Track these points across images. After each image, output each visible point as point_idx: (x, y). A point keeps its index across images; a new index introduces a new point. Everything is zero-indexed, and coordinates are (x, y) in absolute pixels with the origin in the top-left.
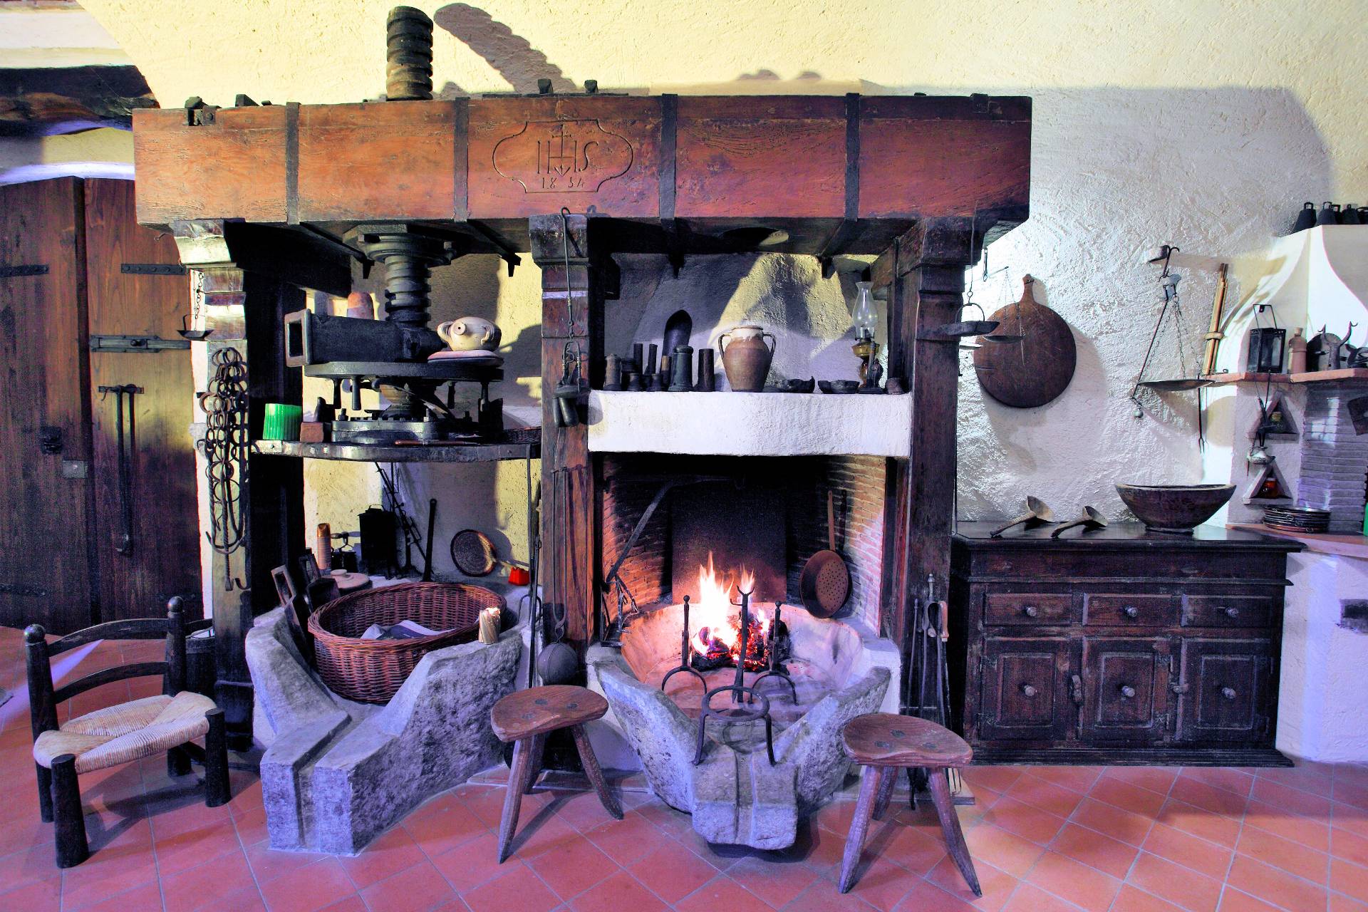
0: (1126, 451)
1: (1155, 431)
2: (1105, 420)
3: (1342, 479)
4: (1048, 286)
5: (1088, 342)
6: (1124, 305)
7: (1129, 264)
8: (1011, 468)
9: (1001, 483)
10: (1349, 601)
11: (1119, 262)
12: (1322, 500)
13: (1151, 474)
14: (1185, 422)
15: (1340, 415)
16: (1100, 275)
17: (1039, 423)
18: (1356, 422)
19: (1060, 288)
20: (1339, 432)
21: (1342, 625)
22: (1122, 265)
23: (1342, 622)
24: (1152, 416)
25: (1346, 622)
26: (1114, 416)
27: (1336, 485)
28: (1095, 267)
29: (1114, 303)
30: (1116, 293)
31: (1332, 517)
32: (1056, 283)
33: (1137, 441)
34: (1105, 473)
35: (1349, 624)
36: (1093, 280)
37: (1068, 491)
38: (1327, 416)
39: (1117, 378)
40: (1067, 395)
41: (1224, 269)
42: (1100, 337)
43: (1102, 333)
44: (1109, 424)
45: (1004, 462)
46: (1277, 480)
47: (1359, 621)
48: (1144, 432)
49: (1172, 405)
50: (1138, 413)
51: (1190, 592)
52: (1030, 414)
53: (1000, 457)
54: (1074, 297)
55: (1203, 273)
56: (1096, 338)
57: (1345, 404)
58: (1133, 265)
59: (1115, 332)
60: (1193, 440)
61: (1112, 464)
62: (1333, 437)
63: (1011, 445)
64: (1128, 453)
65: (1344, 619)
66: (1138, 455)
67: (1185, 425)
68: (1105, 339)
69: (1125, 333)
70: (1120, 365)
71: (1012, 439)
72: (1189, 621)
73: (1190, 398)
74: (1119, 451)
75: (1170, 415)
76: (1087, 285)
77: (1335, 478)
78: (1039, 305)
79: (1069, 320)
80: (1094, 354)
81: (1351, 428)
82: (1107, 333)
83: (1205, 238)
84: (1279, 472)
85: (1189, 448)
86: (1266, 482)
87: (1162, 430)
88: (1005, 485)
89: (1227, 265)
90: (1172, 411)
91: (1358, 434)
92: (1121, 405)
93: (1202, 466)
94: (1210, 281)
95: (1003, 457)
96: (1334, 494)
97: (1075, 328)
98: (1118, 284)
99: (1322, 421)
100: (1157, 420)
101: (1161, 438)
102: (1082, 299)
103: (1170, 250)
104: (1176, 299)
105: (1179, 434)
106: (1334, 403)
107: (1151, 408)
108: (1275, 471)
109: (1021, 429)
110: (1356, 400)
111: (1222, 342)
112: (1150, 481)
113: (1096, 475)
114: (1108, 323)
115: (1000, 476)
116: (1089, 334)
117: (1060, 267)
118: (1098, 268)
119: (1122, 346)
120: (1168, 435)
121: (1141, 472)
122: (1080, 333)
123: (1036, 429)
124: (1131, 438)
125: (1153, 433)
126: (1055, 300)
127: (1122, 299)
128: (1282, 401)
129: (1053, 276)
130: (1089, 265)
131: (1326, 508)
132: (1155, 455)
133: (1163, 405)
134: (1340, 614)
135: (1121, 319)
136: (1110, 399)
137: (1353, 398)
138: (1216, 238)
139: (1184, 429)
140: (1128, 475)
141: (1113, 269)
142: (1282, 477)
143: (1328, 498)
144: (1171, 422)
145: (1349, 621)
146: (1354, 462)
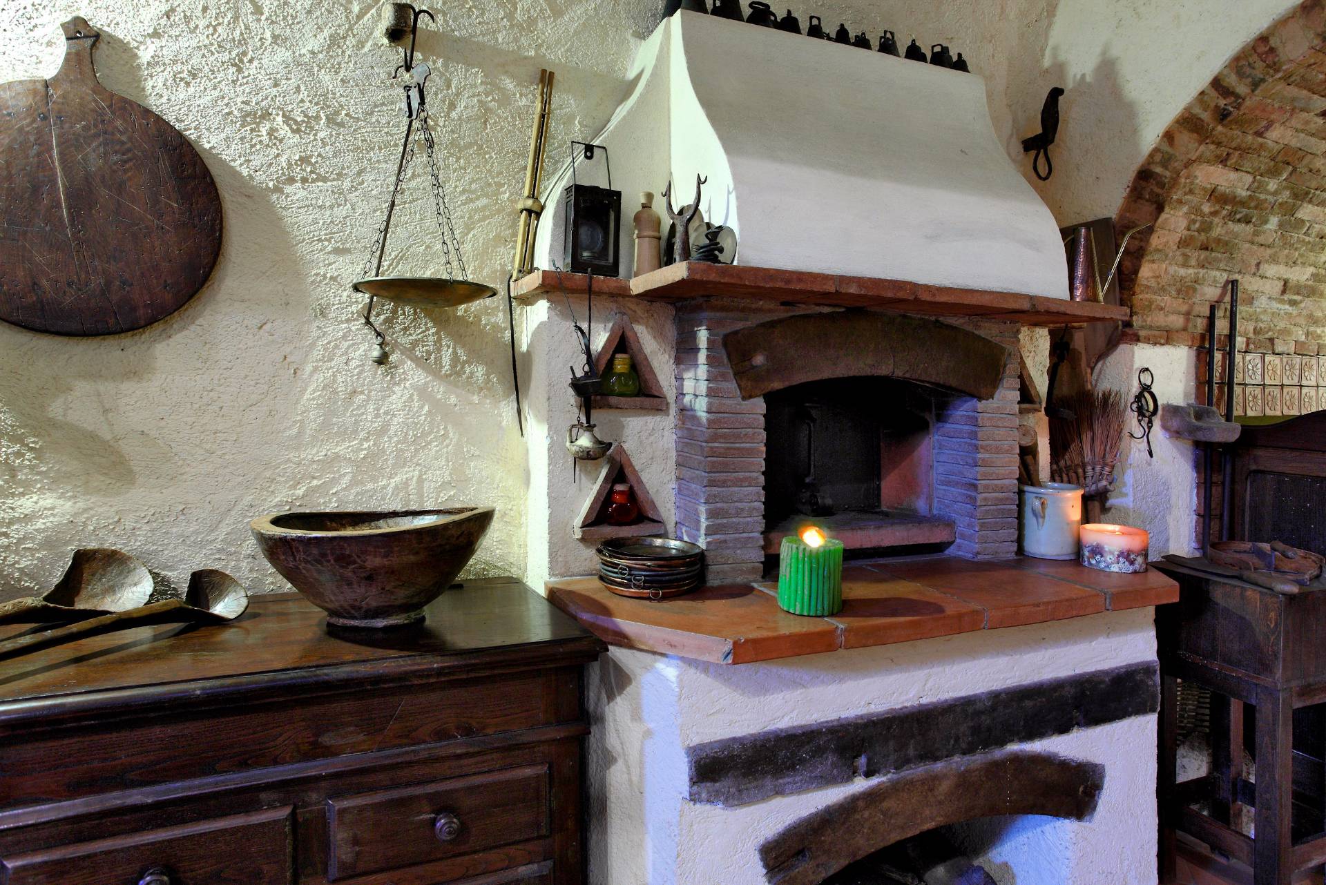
0: (362, 435)
1: (423, 392)
2: (309, 368)
3: (724, 484)
4: (145, 55)
5: (255, 196)
6: (341, 125)
7: (351, 41)
8: (55, 481)
9: (27, 519)
10: (702, 747)
11: (326, 33)
12: (696, 527)
13: (421, 481)
14: (487, 374)
15: (711, 361)
16: (282, 54)
17: (134, 373)
18: (739, 375)
19: (178, 67)
20: (711, 393)
21: (694, 798)
22: (334, 41)
23: (691, 794)
24: (415, 360)
25: (699, 794)
26: (331, 360)
27: (715, 496)
28: (268, 35)
29: (317, 118)
30: (322, 98)
31: (710, 557)
32: (167, 54)
33: (386, 413)
34: (315, 482)
35: (704, 795)
36: (265, 61)
37: (224, 529)
38: (695, 363)
39: (333, 278)
40: (207, 312)
41: (547, 79)
42: (288, 189)
43: (291, 180)
44: (319, 377)
45: (32, 468)
46: (631, 488)
47: (724, 784)
48: (398, 397)
49: (458, 338)
50: (376, 352)
51: (337, 794)
52: (107, 352)
53: (18, 454)
54: (216, 93)
55: (509, 84)
56: (277, 189)
57: (719, 339)
58: (361, 44)
59: (325, 180)
60: (507, 410)
61: (331, 461)
62: (704, 402)
63: (54, 424)
64: (367, 439)
65: (695, 788)
66: (388, 444)
67: (488, 381)
68: (301, 194)
69: (347, 184)
70: (337, 251)
71: (56, 409)
72: (343, 866)
74: (344, 434)
75: (455, 359)
76: (251, 69)
77: (712, 483)
78: (112, 95)
79: (210, 141)
80: (275, 226)
81: (731, 386)
82: (304, 180)
83: (510, 16)
84: (635, 472)
85: (500, 427)
86: (611, 492)
87: (439, 390)
88: (39, 524)
89: (552, 74)
90: (460, 351)
91: (744, 398)
92: (344, 337)
93: (527, 461)
94: (524, 101)
95: (29, 455)
96: (711, 515)
97: (224, 163)
98: (326, 79)
99: (692, 373)
100: (428, 370)
101: (438, 407)
102: (239, 100)
103: (417, 15)
105: (475, 398)
106: (702, 336)
107: (414, 344)
108: (627, 471)
109: (82, 387)
110: (736, 333)
112: (420, 494)
113: (294, 487)
114: (304, 160)
115: (22, 501)
116: (260, 177)
117: (176, 18)
118: (275, 37)
119: (341, 212)
120: (453, 400)
121: (398, 479)
122: (235, 174)
123: (127, 386)
124: (371, 407)
125: (420, 395)
126: (165, 93)
127: (337, 113)
128: (629, 334)
129: (156, 34)
130: (253, 25)
131: (702, 543)
132: (430, 443)
133: (440, 339)
134: (687, 778)
135: (336, 153)
136: (316, 324)
137: (729, 330)
139: (486, 388)
140: (370, 486)
141: (313, 44)
142: (640, 482)
143: (703, 524)
144: (459, 374)
145: (705, 789)
146: (751, 453)
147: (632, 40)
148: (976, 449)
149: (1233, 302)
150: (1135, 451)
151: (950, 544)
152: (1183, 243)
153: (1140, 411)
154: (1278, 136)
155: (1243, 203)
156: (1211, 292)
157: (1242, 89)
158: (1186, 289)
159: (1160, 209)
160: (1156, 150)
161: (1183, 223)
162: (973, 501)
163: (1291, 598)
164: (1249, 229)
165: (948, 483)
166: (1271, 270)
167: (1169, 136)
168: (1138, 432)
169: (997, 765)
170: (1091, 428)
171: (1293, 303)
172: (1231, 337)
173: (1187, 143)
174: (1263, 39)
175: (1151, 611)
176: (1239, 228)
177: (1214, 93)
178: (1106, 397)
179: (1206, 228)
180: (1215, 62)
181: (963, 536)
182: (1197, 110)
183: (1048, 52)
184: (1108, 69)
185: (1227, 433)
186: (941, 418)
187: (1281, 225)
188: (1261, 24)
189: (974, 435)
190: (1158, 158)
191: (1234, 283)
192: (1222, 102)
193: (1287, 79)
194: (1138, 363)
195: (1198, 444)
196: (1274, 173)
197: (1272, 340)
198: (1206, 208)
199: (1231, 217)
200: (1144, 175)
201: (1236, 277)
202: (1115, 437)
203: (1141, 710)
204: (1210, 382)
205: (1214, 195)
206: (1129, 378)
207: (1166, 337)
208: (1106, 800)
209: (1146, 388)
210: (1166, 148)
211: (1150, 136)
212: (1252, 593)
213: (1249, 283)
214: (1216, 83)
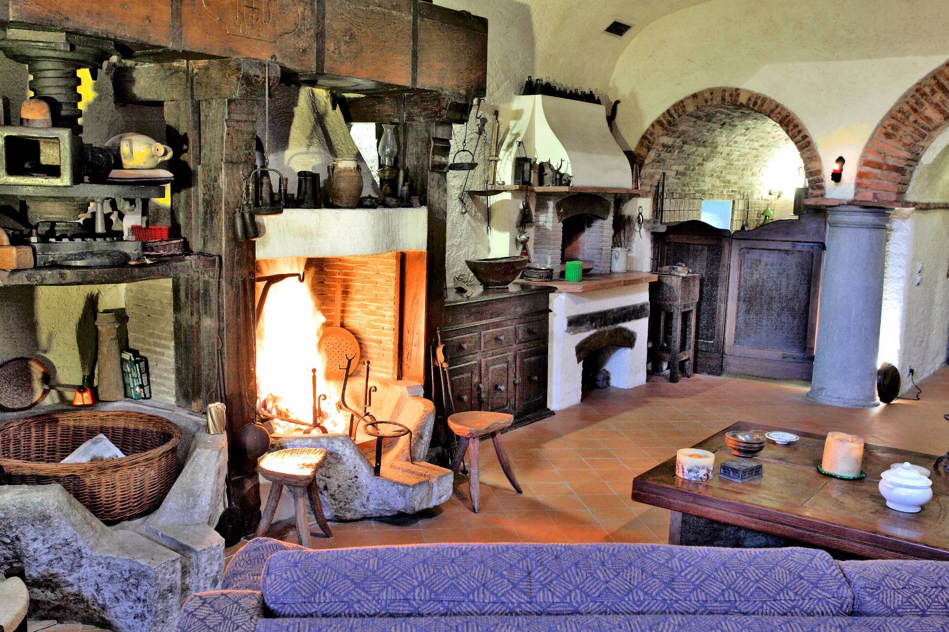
0: (458, 237)
1: (469, 222)
10: (567, 317)
12: (546, 262)
13: (468, 252)
14: (481, 216)
15: (553, 211)
18: (558, 215)
20: (553, 221)
21: (567, 331)
23: (567, 329)
24: (468, 212)
26: (452, 213)
33: (462, 230)
35: (569, 330)
38: (547, 212)
39: (453, 186)
41: (497, 113)
46: (527, 251)
48: (465, 223)
49: (476, 205)
50: (463, 210)
55: (487, 115)
57: (555, 205)
60: (484, 227)
62: (551, 224)
66: (462, 240)
67: (479, 218)
70: (454, 177)
72: (519, 340)
73: (483, 200)
74: (455, 237)
75: (475, 211)
77: (552, 249)
81: (557, 219)
84: (527, 248)
85: (482, 232)
87: (472, 222)
89: (498, 111)
90: (476, 208)
91: (559, 223)
92: (455, 205)
93: (489, 244)
96: (552, 258)
99: (544, 215)
100: (471, 216)
101: (472, 227)
104: (485, 135)
105: (479, 224)
106: (551, 204)
107: (467, 206)
111: (499, 163)
120: (475, 225)
121: (464, 251)
125: (469, 224)
128: (528, 204)
131: (549, 266)
132: (470, 239)
137: (558, 203)
138: (493, 93)
139: (479, 220)
143: (549, 261)
144: (476, 216)
145: (569, 328)
146: (557, 239)
147: (513, 95)
148: (603, 236)
149: (664, 180)
150: (637, 235)
151: (591, 269)
152: (653, 161)
153: (639, 222)
154: (682, 128)
155: (670, 147)
156: (658, 177)
157: (676, 116)
158: (652, 177)
159: (649, 151)
160: (648, 130)
161: (654, 155)
162: (601, 254)
163: (683, 278)
164: (670, 154)
165: (591, 249)
166: (674, 168)
167: (653, 125)
168: (638, 229)
169: (617, 330)
170: (625, 229)
171: (679, 179)
172: (663, 193)
173: (658, 130)
174: (682, 102)
175: (647, 286)
176: (667, 154)
177: (667, 115)
178: (629, 217)
179: (659, 155)
180: (668, 105)
181: (597, 266)
182: (662, 119)
183: (611, 81)
184: (633, 95)
185: (662, 229)
186: (589, 226)
187: (678, 153)
188: (682, 97)
189: (602, 232)
190: (649, 132)
191: (664, 174)
192: (670, 119)
193: (688, 115)
194: (639, 205)
195: (652, 233)
196: (679, 137)
197: (672, 193)
198: (660, 149)
199: (666, 151)
200: (644, 137)
201: (665, 171)
202: (632, 230)
203: (645, 316)
204: (657, 210)
205: (664, 146)
206: (636, 210)
207: (646, 195)
208: (637, 343)
209: (640, 214)
210: (651, 129)
211: (647, 124)
212: (674, 278)
213: (668, 173)
214: (668, 111)
